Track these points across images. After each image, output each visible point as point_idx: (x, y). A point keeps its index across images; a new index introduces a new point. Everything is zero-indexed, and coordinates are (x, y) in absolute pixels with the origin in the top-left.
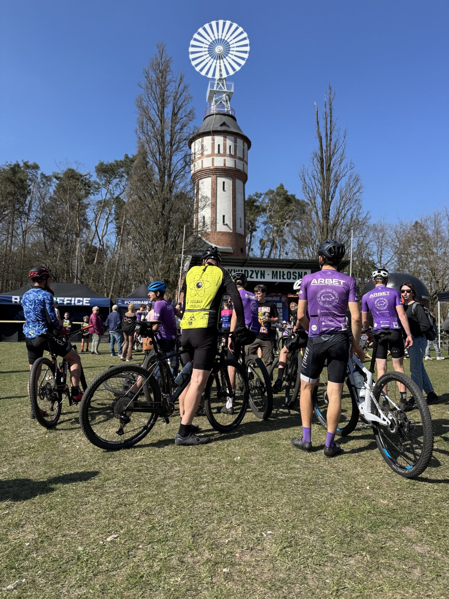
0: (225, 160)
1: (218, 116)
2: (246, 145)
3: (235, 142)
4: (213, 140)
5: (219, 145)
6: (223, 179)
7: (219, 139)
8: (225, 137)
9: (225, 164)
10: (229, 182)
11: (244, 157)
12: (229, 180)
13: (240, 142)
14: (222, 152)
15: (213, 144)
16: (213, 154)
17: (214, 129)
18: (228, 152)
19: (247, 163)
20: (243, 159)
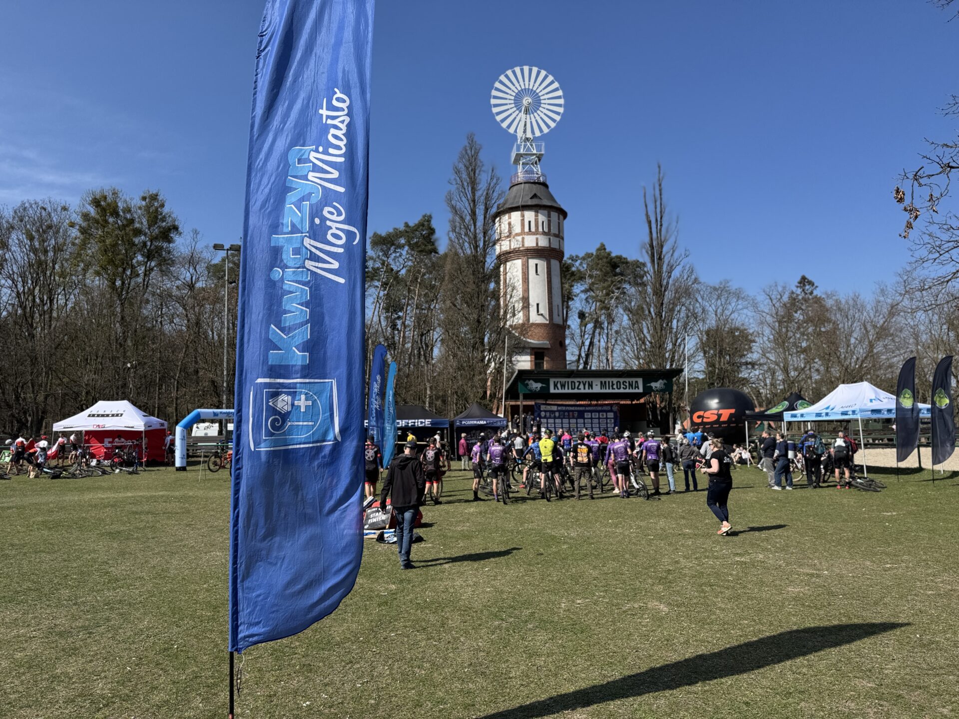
0: (537, 239)
1: (527, 185)
2: (561, 217)
3: (549, 216)
4: (523, 216)
5: (530, 222)
6: (535, 261)
7: (530, 215)
8: (537, 212)
9: (537, 244)
10: (542, 264)
11: (559, 232)
12: (542, 262)
13: (554, 215)
14: (533, 229)
15: (523, 221)
16: (523, 233)
17: (523, 204)
18: (540, 229)
19: (563, 239)
20: (559, 236)
